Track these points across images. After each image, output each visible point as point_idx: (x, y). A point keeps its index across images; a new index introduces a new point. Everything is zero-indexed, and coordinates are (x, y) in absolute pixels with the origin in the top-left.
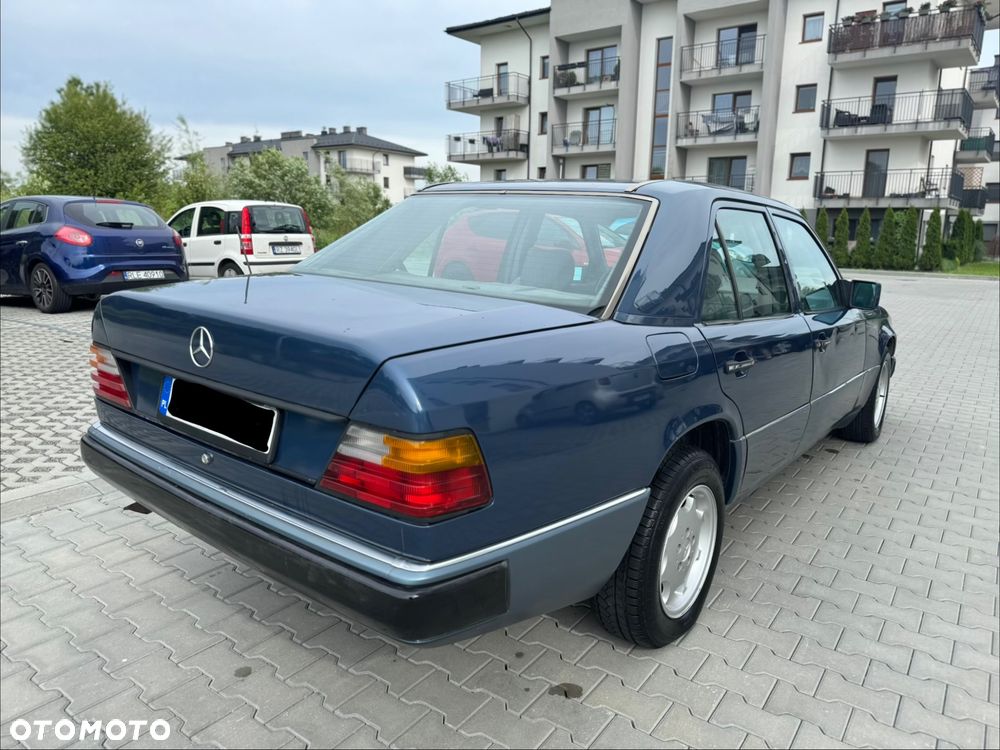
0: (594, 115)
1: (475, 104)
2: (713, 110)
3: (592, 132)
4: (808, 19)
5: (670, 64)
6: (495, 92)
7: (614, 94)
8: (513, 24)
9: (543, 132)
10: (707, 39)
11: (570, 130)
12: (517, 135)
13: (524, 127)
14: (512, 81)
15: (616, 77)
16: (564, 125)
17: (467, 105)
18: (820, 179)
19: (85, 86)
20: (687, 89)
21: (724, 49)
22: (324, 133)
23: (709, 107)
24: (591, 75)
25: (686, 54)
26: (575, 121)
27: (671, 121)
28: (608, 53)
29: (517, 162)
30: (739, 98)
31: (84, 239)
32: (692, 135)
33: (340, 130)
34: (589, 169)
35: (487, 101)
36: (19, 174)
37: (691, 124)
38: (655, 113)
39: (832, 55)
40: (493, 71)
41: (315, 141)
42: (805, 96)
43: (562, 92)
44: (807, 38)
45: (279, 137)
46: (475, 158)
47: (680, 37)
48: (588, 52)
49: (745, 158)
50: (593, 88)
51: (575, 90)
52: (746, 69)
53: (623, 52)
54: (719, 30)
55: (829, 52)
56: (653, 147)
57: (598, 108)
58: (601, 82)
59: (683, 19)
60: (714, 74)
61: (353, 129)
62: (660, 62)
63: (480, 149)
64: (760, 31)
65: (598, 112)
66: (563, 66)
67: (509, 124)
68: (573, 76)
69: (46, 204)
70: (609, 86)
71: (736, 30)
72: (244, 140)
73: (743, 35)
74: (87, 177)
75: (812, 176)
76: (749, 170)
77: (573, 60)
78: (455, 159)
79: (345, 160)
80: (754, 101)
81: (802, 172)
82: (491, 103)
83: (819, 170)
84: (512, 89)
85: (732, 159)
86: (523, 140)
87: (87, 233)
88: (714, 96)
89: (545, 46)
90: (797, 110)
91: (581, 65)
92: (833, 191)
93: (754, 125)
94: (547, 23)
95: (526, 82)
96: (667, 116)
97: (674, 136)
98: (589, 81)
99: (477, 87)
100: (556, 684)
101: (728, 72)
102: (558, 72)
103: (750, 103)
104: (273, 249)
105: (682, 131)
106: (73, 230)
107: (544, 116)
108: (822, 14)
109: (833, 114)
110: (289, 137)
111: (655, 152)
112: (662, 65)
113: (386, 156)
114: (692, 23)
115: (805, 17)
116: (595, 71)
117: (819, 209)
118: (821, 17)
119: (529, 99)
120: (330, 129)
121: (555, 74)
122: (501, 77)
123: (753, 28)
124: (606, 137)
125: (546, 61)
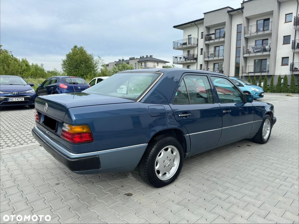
0: (217, 48)
1: (181, 47)
2: (256, 45)
3: (217, 54)
4: (287, 15)
5: (241, 32)
6: (188, 43)
7: (223, 42)
8: (193, 24)
9: (201, 54)
10: (253, 24)
11: (210, 53)
12: (194, 55)
13: (196, 53)
14: (192, 40)
15: (224, 37)
16: (208, 52)
17: (179, 48)
18: (292, 65)
19: (78, 48)
20: (247, 39)
21: (258, 26)
22: (141, 58)
23: (254, 44)
24: (217, 37)
25: (246, 29)
26: (212, 50)
27: (242, 49)
28: (222, 30)
29: (193, 63)
30: (264, 41)
31: (66, 87)
32: (249, 53)
33: (145, 57)
34: (216, 64)
35: (185, 46)
36: (61, 71)
37: (248, 50)
38: (237, 47)
39: (295, 26)
40: (187, 37)
41: (138, 60)
42: (286, 39)
43: (207, 42)
44: (287, 21)
45: (129, 59)
46: (181, 63)
47: (245, 24)
48: (216, 30)
49: (266, 59)
50: (217, 40)
51: (211, 41)
52: (266, 32)
53: (226, 29)
54: (257, 21)
55: (294, 25)
56: (236, 57)
57: (219, 46)
58: (219, 39)
59: (245, 18)
60: (256, 34)
61: (149, 56)
62: (238, 32)
63: (183, 60)
64: (270, 20)
65: (219, 47)
66: (208, 35)
67: (191, 52)
68: (211, 37)
69: (58, 78)
70: (222, 40)
71: (263, 20)
72: (120, 60)
73: (265, 22)
74: (77, 71)
75: (289, 64)
76: (268, 63)
77: (211, 33)
78: (175, 63)
79: (146, 65)
80: (269, 42)
81: (286, 63)
82: (186, 46)
83: (292, 62)
84: (192, 42)
85: (262, 60)
86: (195, 57)
87: (67, 85)
88: (256, 41)
89: (202, 29)
90: (284, 44)
91: (213, 34)
92: (297, 69)
93: (269, 49)
94: (203, 23)
95: (197, 40)
96: (240, 47)
97: (242, 54)
98: (216, 38)
99: (182, 42)
100: (127, 193)
101: (260, 33)
102: (206, 37)
103: (268, 42)
105: (245, 52)
106: (64, 85)
107: (202, 49)
108: (292, 13)
109: (296, 44)
110: (131, 59)
111: (237, 58)
112: (239, 33)
113: (158, 63)
114: (248, 19)
115: (286, 15)
116: (218, 35)
117: (292, 75)
118: (292, 14)
119: (197, 45)
120: (143, 56)
121: (205, 37)
122: (189, 39)
123: (268, 19)
124: (220, 55)
125: (203, 33)
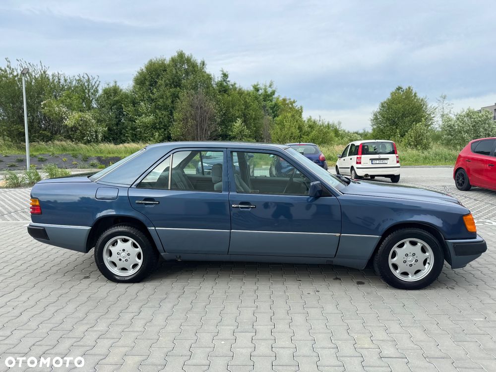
19: (403, 90)
104: (372, 162)
